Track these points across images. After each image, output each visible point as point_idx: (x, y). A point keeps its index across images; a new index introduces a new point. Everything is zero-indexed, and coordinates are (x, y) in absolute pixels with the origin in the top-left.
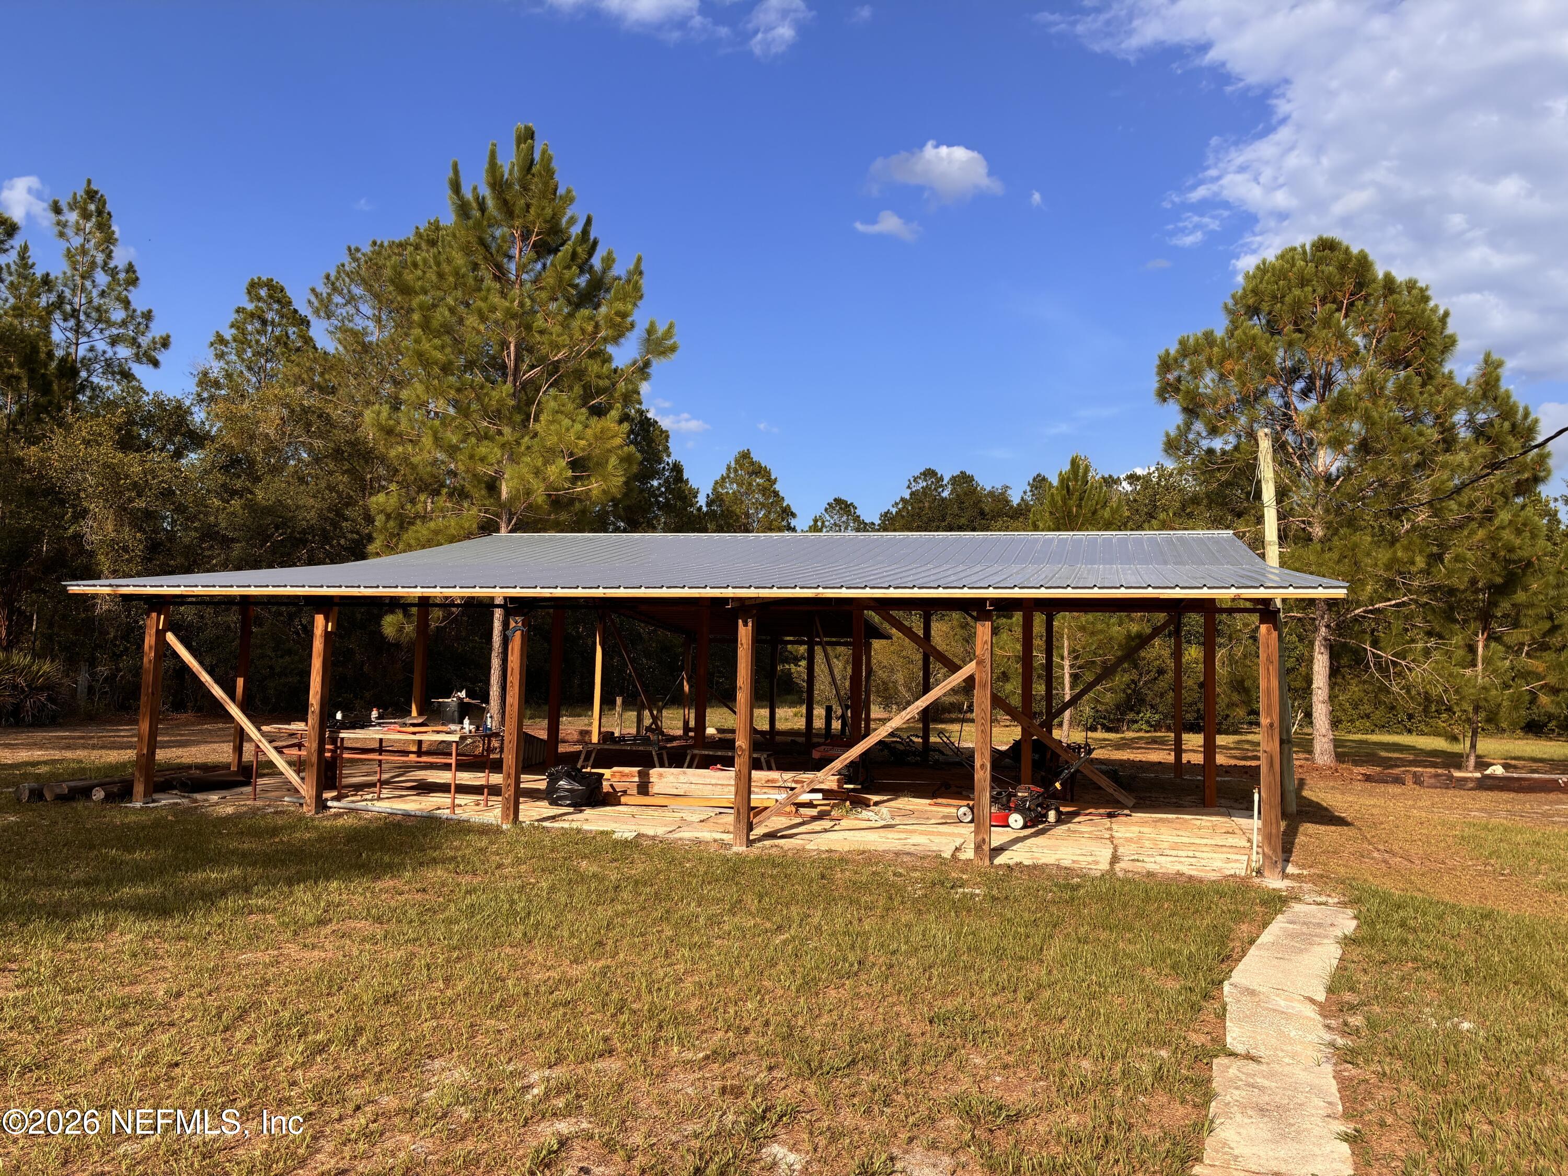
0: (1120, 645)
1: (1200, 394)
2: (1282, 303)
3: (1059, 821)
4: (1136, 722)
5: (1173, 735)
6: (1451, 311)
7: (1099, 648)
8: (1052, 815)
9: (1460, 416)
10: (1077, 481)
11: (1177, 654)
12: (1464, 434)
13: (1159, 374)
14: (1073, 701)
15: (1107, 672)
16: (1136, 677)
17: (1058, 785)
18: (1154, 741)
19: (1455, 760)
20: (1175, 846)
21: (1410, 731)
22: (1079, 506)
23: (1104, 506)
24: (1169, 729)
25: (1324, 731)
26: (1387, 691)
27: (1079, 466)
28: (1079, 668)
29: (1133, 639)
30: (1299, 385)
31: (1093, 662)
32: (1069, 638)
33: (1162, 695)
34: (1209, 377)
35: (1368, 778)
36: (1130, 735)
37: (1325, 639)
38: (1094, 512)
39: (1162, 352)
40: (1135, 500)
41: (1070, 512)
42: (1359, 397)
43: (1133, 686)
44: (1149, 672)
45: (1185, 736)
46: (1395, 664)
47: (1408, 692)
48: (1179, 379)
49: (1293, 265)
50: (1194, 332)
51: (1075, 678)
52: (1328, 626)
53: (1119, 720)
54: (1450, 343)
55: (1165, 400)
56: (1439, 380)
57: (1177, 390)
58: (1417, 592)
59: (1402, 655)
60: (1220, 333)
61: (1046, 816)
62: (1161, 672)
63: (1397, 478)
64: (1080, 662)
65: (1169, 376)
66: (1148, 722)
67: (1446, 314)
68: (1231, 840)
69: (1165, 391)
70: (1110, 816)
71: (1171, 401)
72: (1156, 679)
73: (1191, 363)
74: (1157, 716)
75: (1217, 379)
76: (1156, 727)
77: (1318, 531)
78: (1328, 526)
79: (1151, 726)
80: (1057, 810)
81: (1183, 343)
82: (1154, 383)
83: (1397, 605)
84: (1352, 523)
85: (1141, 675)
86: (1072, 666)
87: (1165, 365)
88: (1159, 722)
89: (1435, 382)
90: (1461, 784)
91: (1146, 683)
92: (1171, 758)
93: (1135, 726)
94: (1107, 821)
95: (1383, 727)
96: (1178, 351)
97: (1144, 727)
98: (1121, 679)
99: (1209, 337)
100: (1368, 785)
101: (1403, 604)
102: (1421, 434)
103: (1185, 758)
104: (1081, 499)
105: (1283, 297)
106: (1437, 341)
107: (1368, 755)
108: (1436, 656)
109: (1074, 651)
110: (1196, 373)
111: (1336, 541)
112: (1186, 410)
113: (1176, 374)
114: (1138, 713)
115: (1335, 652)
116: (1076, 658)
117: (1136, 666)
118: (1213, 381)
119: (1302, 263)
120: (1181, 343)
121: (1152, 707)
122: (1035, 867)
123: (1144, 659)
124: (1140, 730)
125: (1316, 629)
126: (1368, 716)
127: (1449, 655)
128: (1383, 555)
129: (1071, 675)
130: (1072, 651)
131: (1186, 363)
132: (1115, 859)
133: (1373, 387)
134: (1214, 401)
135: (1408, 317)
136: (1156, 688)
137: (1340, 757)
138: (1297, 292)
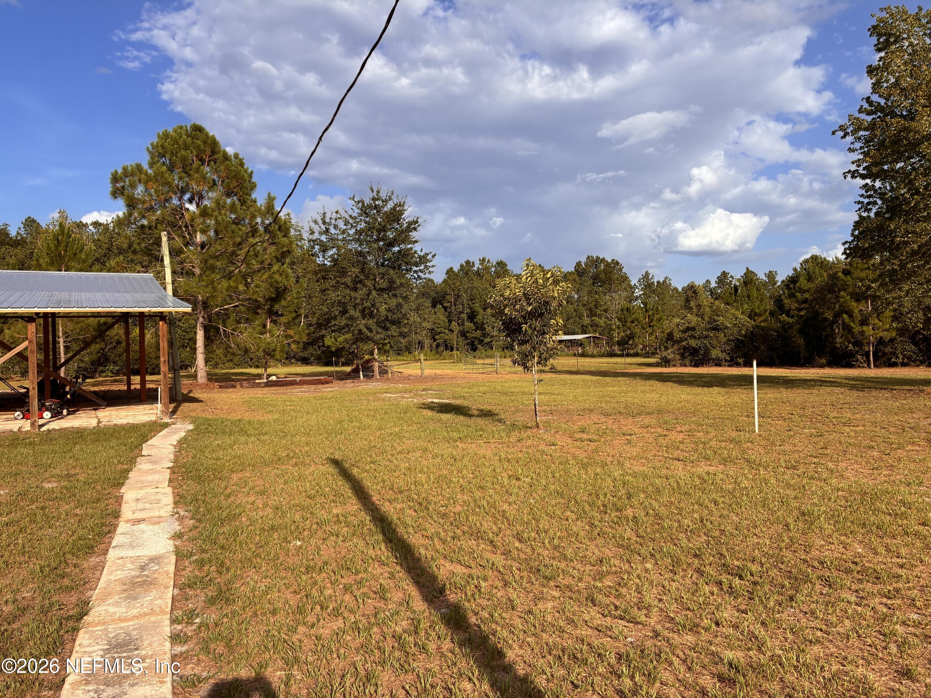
0: (94, 329)
1: (135, 198)
2: (176, 156)
3: (68, 414)
4: (104, 372)
5: (125, 377)
6: (254, 171)
7: (81, 330)
8: (65, 412)
9: (259, 220)
10: (63, 236)
11: (127, 333)
12: (261, 229)
13: (112, 183)
14: (67, 362)
15: (87, 344)
16: (104, 347)
17: (69, 396)
18: (116, 381)
19: (259, 376)
20: (127, 416)
21: (251, 367)
22: (66, 251)
23: (81, 251)
24: (124, 374)
25: (202, 367)
26: (230, 347)
27: (64, 228)
28: (69, 342)
29: (102, 325)
30: (187, 196)
31: (78, 339)
32: (62, 326)
33: (120, 356)
34: (140, 189)
35: (221, 387)
36: (101, 379)
37: (202, 323)
38: (75, 254)
39: (113, 171)
40: (99, 240)
41: (60, 254)
42: (214, 211)
43: (102, 351)
44: (111, 343)
45: (132, 377)
46: (232, 334)
47: (238, 346)
48: (123, 187)
49: (181, 137)
50: (130, 163)
51: (67, 348)
52: (203, 317)
53: (93, 372)
54: (253, 187)
55: (116, 198)
56: (249, 202)
57: (122, 194)
58: (242, 300)
59: (234, 330)
60: (145, 166)
61: (62, 413)
62: (119, 343)
63: (230, 249)
64: (69, 339)
65: (118, 185)
66: (111, 371)
67: (252, 172)
68: (151, 411)
69: (115, 194)
70: (94, 410)
71: (119, 199)
72: (115, 347)
73: (130, 181)
74: (117, 368)
75: (144, 190)
76: (117, 373)
77: (197, 271)
78: (202, 269)
79: (114, 373)
80: (67, 409)
81: (125, 169)
82: (109, 188)
83: (234, 307)
84: (213, 268)
85: (106, 345)
86: (64, 342)
87: (115, 179)
88: (118, 371)
89: (247, 205)
90: (258, 385)
91: (109, 350)
92: (125, 388)
93: (104, 374)
94: (94, 412)
95: (238, 365)
96: (122, 173)
97: (109, 374)
98: (95, 347)
99: (139, 167)
100: (220, 390)
101: (237, 306)
102: (240, 230)
103: (133, 387)
104: (67, 246)
105: (177, 153)
106: (247, 184)
107: (227, 378)
108: (249, 330)
109: (66, 333)
110: (133, 186)
111: (204, 278)
112: (128, 206)
113: (122, 184)
114: (106, 366)
115: (207, 330)
116: (67, 337)
117: (103, 340)
118: (142, 192)
119: (185, 137)
120: (123, 169)
121: (114, 362)
122: (61, 429)
123: (108, 336)
124: (107, 376)
125: (198, 319)
126: (231, 360)
127: (254, 328)
128: (225, 284)
129: (64, 347)
130: (65, 333)
131: (127, 180)
132: (99, 422)
133: (219, 206)
134: (144, 202)
135: (234, 173)
136: (116, 352)
137: (209, 380)
138: (183, 152)
